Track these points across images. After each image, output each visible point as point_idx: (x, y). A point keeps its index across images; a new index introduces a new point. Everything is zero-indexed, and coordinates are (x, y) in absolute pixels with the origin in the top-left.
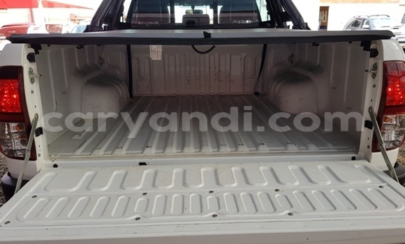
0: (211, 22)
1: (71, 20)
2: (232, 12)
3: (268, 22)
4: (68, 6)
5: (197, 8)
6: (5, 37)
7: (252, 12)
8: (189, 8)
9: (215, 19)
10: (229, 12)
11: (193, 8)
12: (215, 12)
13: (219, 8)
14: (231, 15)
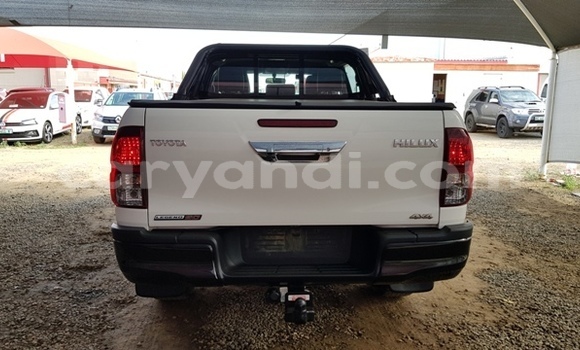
0: (297, 93)
1: (102, 85)
2: (320, 82)
3: (356, 93)
4: (96, 66)
5: (278, 76)
6: (17, 106)
7: (340, 82)
8: (271, 76)
9: (301, 89)
10: (315, 82)
11: (274, 76)
12: (301, 82)
13: (306, 76)
14: (317, 85)
